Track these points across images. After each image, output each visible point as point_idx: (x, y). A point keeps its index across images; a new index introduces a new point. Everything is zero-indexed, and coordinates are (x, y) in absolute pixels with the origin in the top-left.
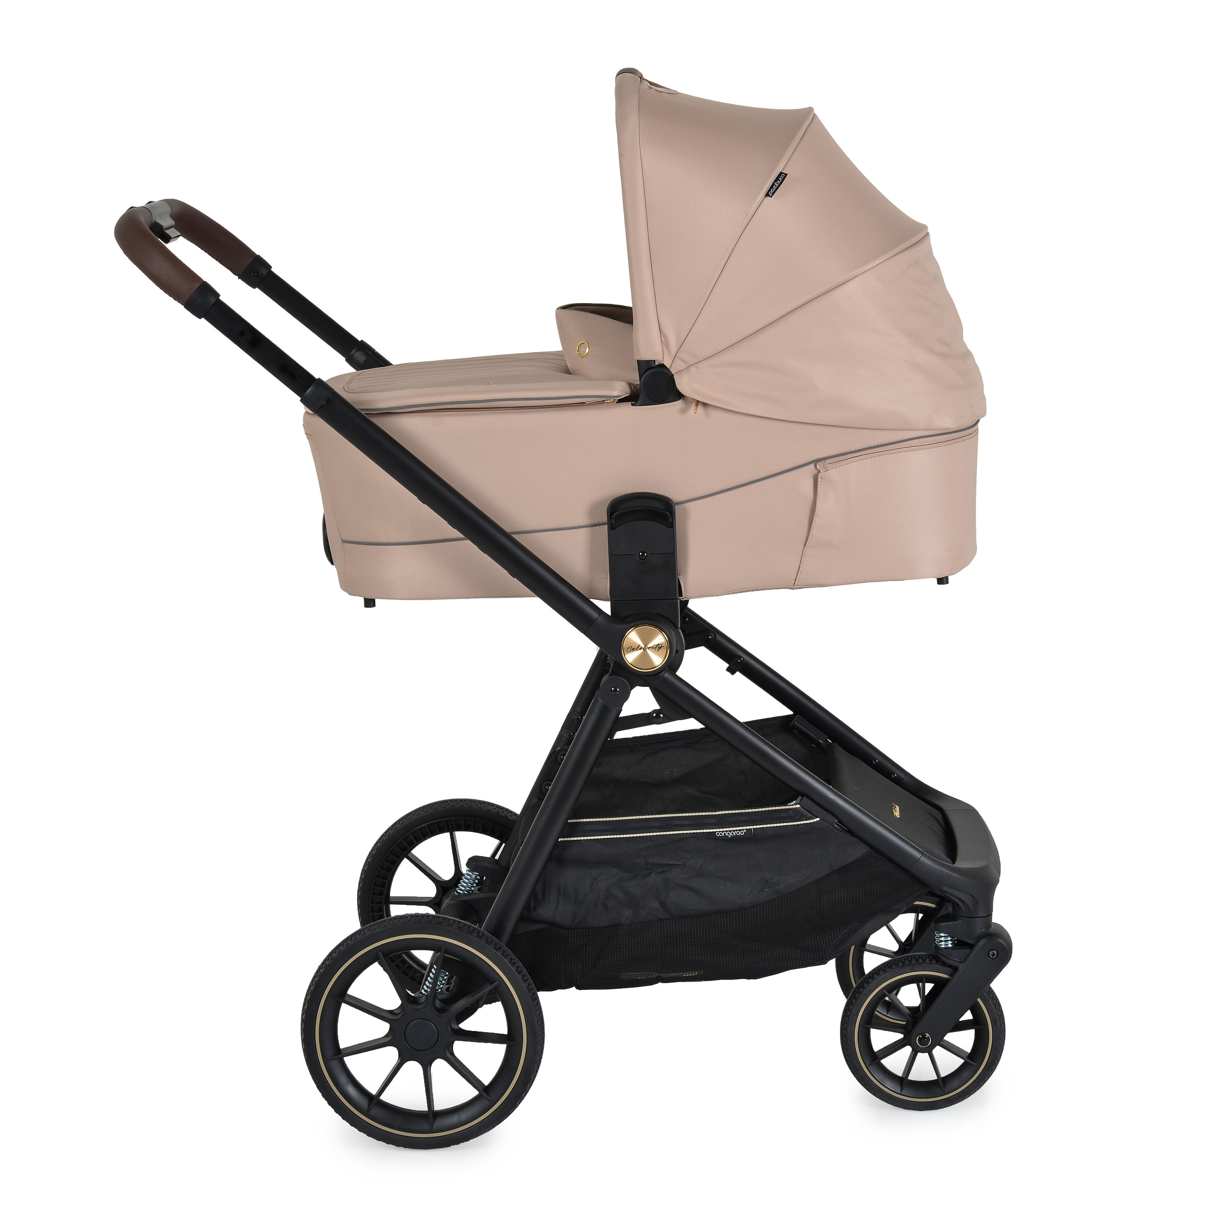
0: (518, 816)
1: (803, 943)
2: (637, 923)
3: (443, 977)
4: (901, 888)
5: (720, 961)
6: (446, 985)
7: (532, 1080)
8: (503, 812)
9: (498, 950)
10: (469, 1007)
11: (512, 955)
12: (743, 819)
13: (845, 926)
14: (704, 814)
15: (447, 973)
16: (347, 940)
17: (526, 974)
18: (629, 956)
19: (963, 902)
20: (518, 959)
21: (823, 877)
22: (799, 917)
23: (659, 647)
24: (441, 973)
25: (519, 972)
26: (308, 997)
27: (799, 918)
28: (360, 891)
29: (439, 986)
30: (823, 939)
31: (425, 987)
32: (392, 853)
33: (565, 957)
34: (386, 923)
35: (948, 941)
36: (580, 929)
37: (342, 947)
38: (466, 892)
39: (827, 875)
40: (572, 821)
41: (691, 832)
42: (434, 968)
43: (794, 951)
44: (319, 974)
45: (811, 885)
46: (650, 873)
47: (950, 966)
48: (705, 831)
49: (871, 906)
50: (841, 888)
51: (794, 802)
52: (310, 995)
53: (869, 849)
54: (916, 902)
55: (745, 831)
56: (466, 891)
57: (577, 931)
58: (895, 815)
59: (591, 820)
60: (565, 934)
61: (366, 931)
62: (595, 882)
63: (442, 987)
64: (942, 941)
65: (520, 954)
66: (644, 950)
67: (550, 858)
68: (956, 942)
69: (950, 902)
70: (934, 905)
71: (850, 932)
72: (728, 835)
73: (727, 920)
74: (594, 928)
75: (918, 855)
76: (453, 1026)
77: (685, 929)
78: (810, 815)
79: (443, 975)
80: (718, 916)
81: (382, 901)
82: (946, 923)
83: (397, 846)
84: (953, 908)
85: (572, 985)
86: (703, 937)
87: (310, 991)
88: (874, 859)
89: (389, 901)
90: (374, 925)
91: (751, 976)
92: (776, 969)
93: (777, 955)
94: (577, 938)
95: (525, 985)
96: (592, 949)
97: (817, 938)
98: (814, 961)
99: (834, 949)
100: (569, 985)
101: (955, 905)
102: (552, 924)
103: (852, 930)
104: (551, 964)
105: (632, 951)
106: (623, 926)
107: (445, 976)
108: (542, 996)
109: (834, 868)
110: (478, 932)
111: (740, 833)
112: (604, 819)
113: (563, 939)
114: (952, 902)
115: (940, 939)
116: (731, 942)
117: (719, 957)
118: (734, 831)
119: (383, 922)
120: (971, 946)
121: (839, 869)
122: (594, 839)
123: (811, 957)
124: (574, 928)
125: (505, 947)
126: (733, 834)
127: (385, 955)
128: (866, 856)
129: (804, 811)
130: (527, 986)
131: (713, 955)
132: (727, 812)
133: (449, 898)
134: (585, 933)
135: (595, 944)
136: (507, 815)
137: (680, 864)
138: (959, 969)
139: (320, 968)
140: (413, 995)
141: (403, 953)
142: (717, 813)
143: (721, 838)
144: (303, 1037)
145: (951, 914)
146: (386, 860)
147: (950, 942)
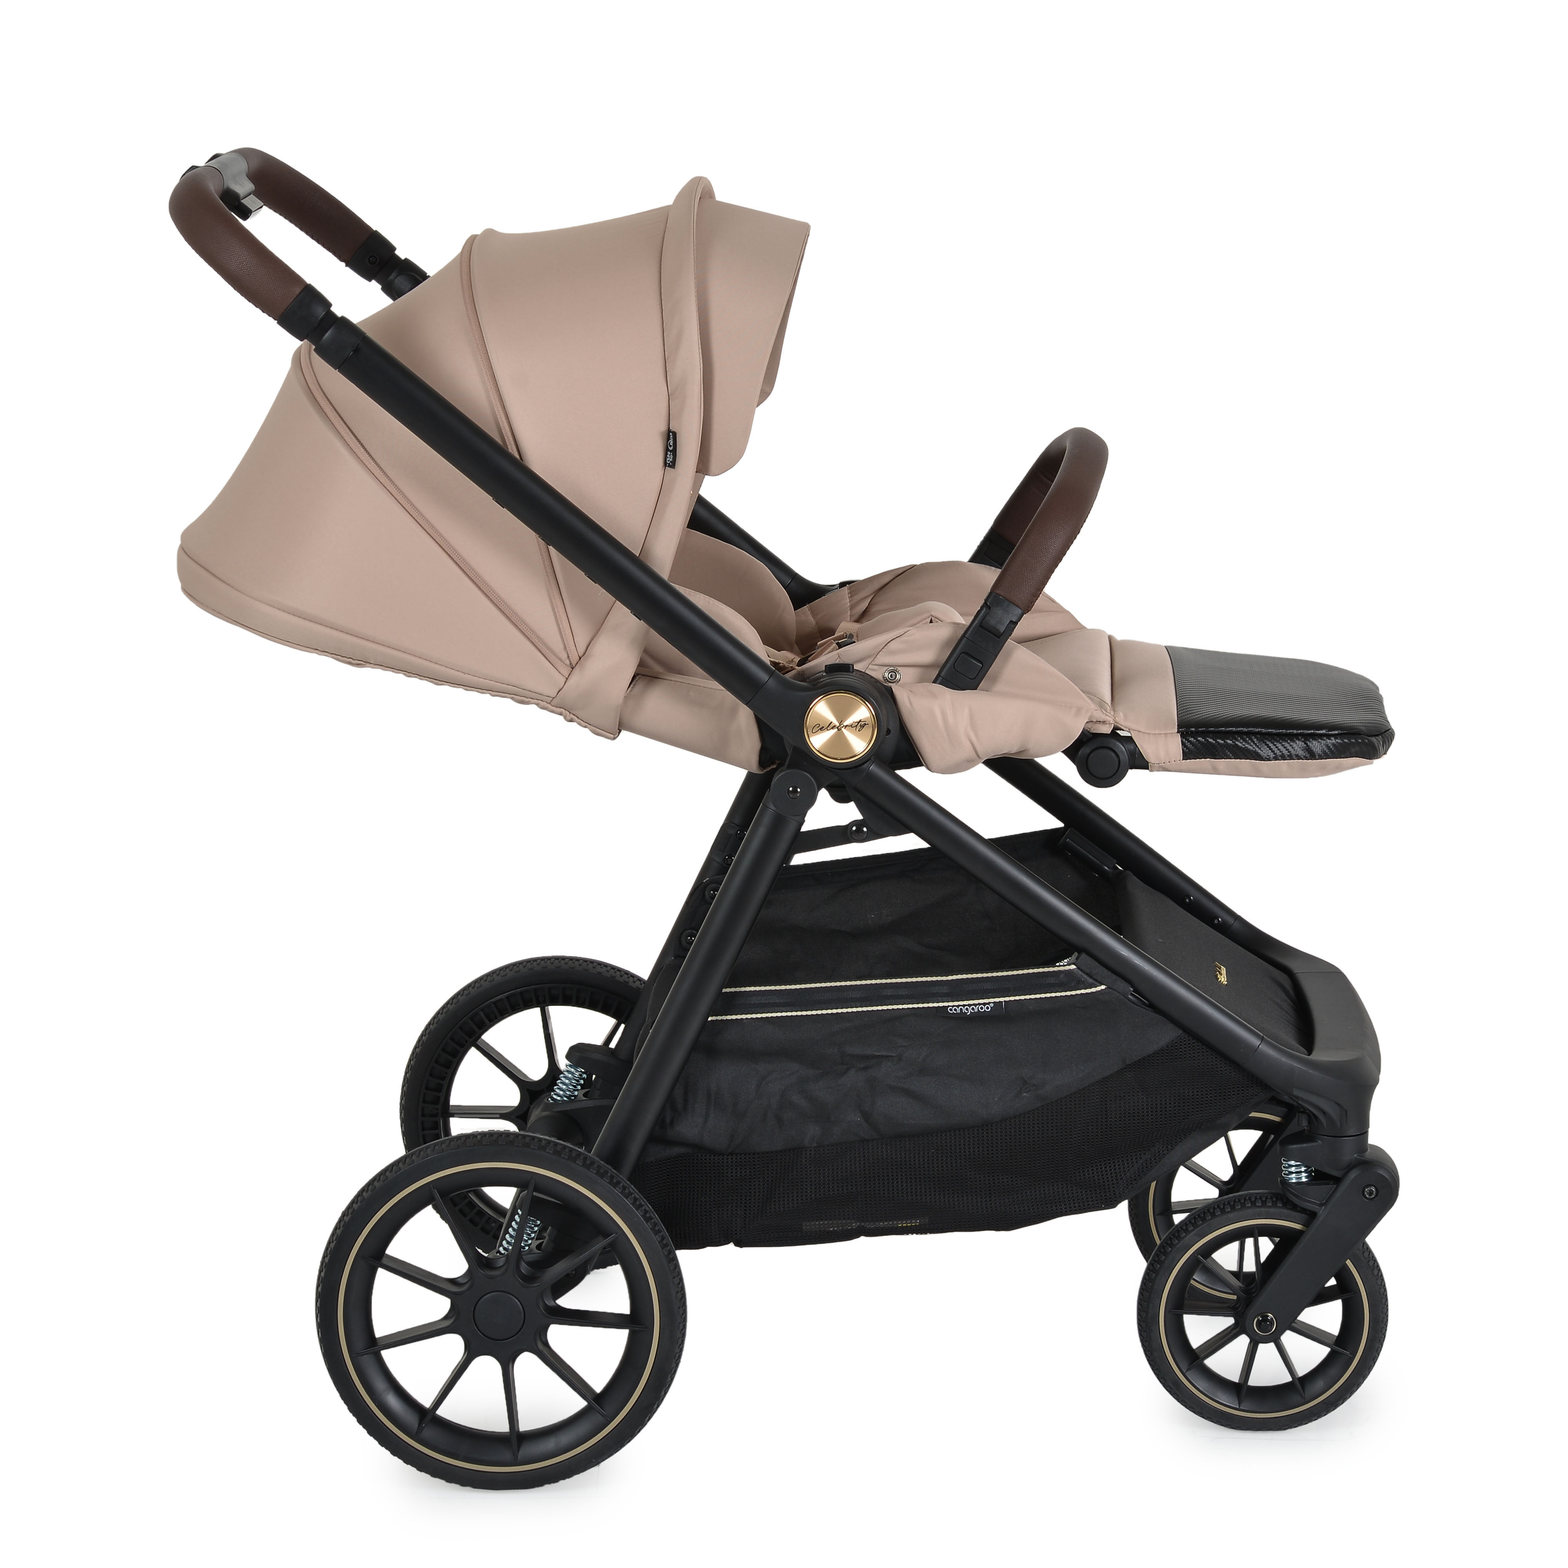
0: (644, 983)
1: (1080, 1176)
2: (828, 1146)
3: (532, 1228)
4: (1229, 1092)
5: (954, 1204)
6: (536, 1240)
7: (668, 1384)
8: (621, 976)
9: (615, 1185)
10: (572, 1274)
11: (637, 1194)
12: (988, 986)
13: (1145, 1150)
14: (929, 979)
15: (539, 1222)
16: (385, 1172)
17: (658, 1221)
18: (815, 1195)
19: (1324, 1113)
20: (647, 1201)
21: (1111, 1075)
22: (1075, 1136)
23: (860, 725)
24: (529, 1222)
25: (648, 1220)
26: (327, 1260)
27: (1075, 1138)
28: (404, 1098)
29: (526, 1241)
30: (1111, 1170)
31: (504, 1242)
32: (452, 1039)
33: (719, 1197)
34: (444, 1146)
35: (1301, 1172)
36: (741, 1155)
37: (378, 1182)
38: (565, 1099)
39: (1117, 1072)
40: (728, 990)
41: (910, 1006)
42: (518, 1214)
43: (1067, 1187)
44: (342, 1224)
45: (1093, 1087)
46: (848, 1069)
47: (1304, 1211)
48: (931, 1005)
49: (1183, 1119)
50: (1138, 1092)
51: (1066, 961)
52: (329, 1256)
53: (1181, 1032)
54: (1253, 1113)
55: (992, 1005)
56: (566, 1097)
57: (736, 1159)
58: (1221, 981)
59: (758, 988)
60: (719, 1163)
61: (414, 1157)
62: (764, 1083)
63: (531, 1243)
64: (1292, 1173)
65: (649, 1193)
66: (838, 1187)
67: (695, 1047)
68: (1313, 1174)
69: (1302, 1112)
70: (1278, 1118)
71: (1153, 1159)
72: (967, 1012)
73: (964, 1141)
74: (763, 1153)
75: (1256, 1042)
76: (547, 1303)
77: (901, 1154)
78: (1091, 981)
79: (533, 1224)
80: (950, 1135)
81: (437, 1113)
82: (1298, 1146)
83: (461, 1028)
84: (1309, 1122)
85: (728, 1240)
86: (928, 1167)
87: (329, 1249)
88: (1189, 1047)
89: (447, 1112)
90: (427, 1148)
91: (1002, 1227)
92: (1039, 1215)
93: (1040, 1195)
94: (736, 1169)
95: (656, 1239)
96: (759, 1185)
97: (1101, 1168)
98: (1098, 1203)
99: (1127, 1185)
100: (724, 1241)
101: (1312, 1118)
102: (698, 1147)
103: (1155, 1156)
104: (697, 1208)
105: (820, 1188)
106: (806, 1150)
107: (536, 1226)
108: (683, 1255)
109: (1128, 1062)
110: (585, 1158)
111: (985, 1008)
112: (778, 988)
113: (714, 1170)
114: (1308, 1113)
115: (1290, 1170)
116: (970, 1175)
117: (953, 1197)
118: (975, 1005)
119: (440, 1144)
120: (1337, 1181)
121: (1135, 1062)
122: (762, 1018)
123: (1092, 1198)
124: (731, 1154)
125: (626, 1180)
126: (974, 1010)
127: (443, 1195)
128: (1176, 1043)
129: (1081, 975)
130: (659, 1240)
131: (944, 1194)
132: (964, 976)
133: (541, 1106)
134: (749, 1162)
135: (764, 1177)
136: (627, 980)
137: (893, 1056)
138: (1318, 1215)
139: (344, 1214)
140: (486, 1255)
141: (470, 1191)
142: (950, 978)
143: (955, 1016)
144: (319, 1320)
145: (1306, 1131)
146: (444, 1050)
147: (1304, 1175)
